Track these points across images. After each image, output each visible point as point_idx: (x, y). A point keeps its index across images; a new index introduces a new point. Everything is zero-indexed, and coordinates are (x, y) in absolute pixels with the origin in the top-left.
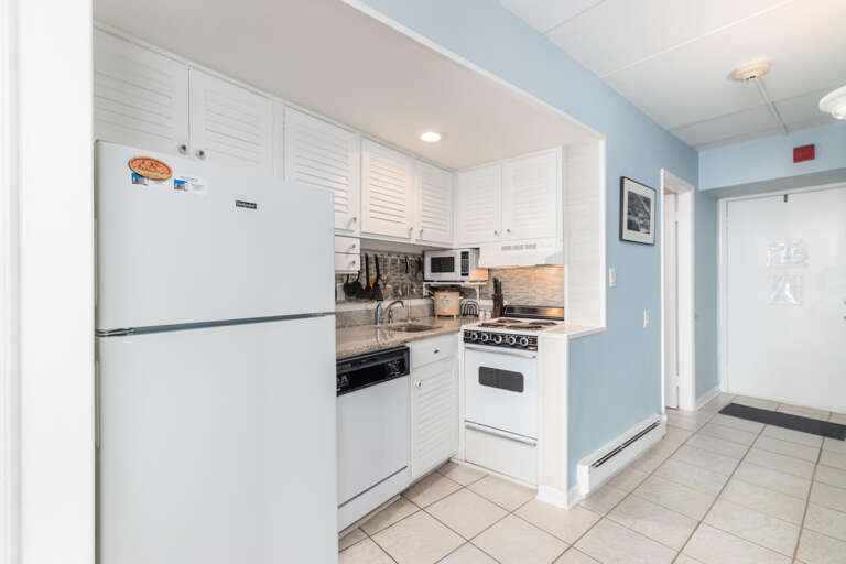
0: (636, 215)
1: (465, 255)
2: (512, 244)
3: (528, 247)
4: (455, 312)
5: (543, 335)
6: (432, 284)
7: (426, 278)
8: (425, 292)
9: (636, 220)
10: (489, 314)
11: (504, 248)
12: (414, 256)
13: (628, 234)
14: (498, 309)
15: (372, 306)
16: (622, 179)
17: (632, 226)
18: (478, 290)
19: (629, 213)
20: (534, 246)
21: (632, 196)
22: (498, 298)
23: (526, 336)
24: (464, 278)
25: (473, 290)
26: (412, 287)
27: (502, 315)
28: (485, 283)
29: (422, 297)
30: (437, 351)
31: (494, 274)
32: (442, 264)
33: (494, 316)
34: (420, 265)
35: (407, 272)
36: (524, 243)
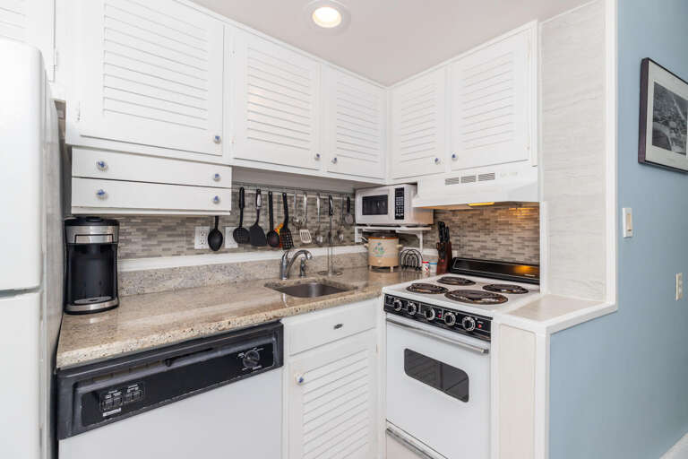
0: (666, 124)
1: (400, 193)
2: (460, 175)
3: (484, 177)
4: (392, 263)
5: (501, 316)
6: (364, 229)
7: (357, 222)
8: (358, 237)
9: (667, 132)
10: (434, 268)
11: (450, 181)
12: (341, 194)
13: (653, 153)
14: (445, 262)
15: (277, 255)
16: (645, 64)
17: (659, 140)
18: (420, 237)
19: (655, 120)
20: (491, 176)
21: (661, 92)
22: (444, 248)
23: (474, 316)
24: (399, 222)
25: (415, 236)
26: (339, 233)
27: (449, 270)
28: (429, 229)
29: (352, 243)
30: (339, 326)
31: (441, 217)
32: (375, 205)
33: (439, 272)
34: (349, 206)
35: (330, 215)
36: (477, 172)
